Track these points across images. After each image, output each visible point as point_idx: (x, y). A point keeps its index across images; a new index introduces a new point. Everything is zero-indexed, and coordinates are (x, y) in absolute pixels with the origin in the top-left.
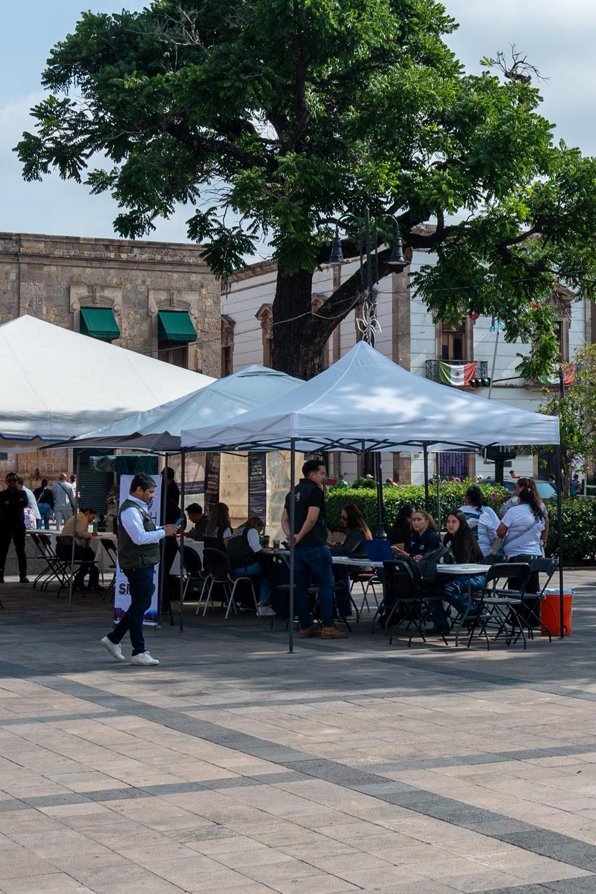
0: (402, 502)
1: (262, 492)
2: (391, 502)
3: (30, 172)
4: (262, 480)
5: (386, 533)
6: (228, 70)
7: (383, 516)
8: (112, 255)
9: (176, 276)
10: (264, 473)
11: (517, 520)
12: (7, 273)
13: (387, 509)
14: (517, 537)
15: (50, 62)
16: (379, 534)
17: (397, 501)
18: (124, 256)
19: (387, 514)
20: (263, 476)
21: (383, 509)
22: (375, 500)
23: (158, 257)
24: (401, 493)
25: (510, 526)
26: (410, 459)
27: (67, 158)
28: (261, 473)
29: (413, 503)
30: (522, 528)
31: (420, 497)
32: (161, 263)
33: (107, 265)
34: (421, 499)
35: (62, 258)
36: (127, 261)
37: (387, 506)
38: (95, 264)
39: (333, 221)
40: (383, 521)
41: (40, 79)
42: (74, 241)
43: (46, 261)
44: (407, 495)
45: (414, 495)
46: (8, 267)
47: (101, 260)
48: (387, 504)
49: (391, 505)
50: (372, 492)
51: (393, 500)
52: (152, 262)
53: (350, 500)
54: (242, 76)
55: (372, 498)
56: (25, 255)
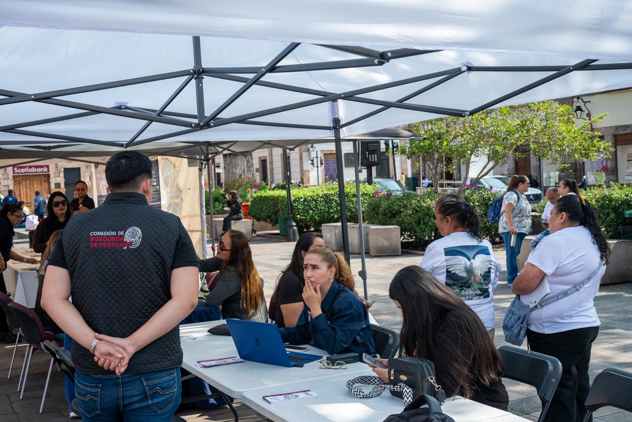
0: (305, 200)
1: (158, 203)
2: (297, 200)
4: (157, 191)
5: (295, 222)
7: (292, 210)
10: (158, 184)
11: (568, 262)
13: (294, 205)
14: (565, 294)
16: (290, 223)
17: (302, 198)
19: (295, 209)
20: (158, 187)
21: (292, 205)
22: (285, 199)
24: (305, 193)
25: (553, 275)
26: (309, 171)
28: (155, 184)
29: (313, 200)
30: (578, 277)
31: (318, 195)
34: (319, 196)
37: (294, 202)
40: (292, 214)
44: (308, 194)
45: (314, 194)
48: (295, 201)
49: (298, 202)
50: (283, 193)
51: (298, 198)
53: (268, 199)
55: (283, 197)
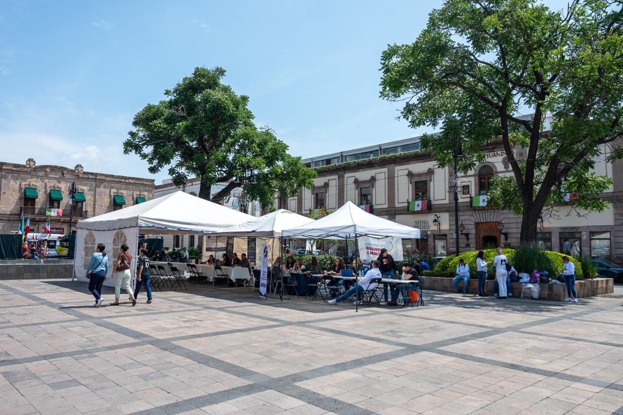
3: (126, 152)
6: (197, 123)
8: (123, 181)
9: (141, 187)
10: (255, 245)
12: (92, 184)
15: (135, 119)
18: (127, 181)
23: (137, 182)
27: (138, 148)
32: (137, 183)
33: (122, 183)
35: (109, 181)
36: (128, 183)
38: (119, 183)
39: (222, 171)
41: (131, 123)
42: (112, 176)
43: (103, 181)
46: (93, 183)
47: (120, 182)
52: (135, 183)
54: (202, 125)
56: (98, 179)
